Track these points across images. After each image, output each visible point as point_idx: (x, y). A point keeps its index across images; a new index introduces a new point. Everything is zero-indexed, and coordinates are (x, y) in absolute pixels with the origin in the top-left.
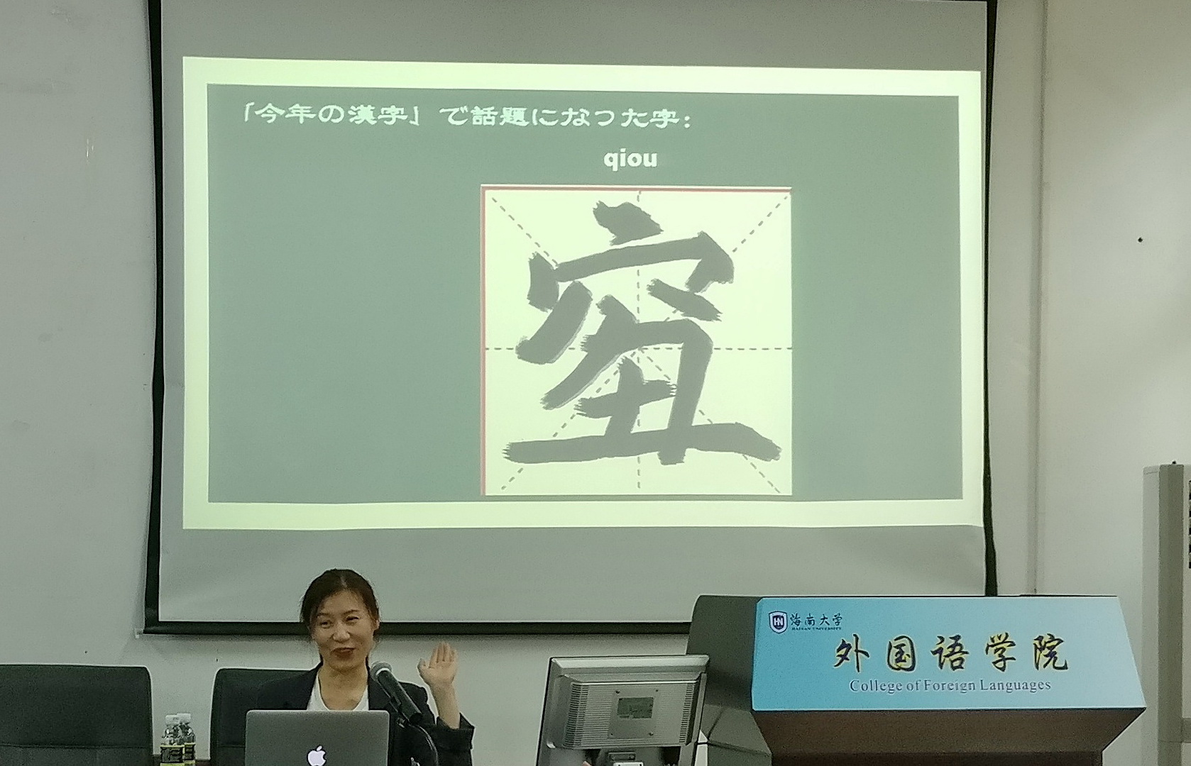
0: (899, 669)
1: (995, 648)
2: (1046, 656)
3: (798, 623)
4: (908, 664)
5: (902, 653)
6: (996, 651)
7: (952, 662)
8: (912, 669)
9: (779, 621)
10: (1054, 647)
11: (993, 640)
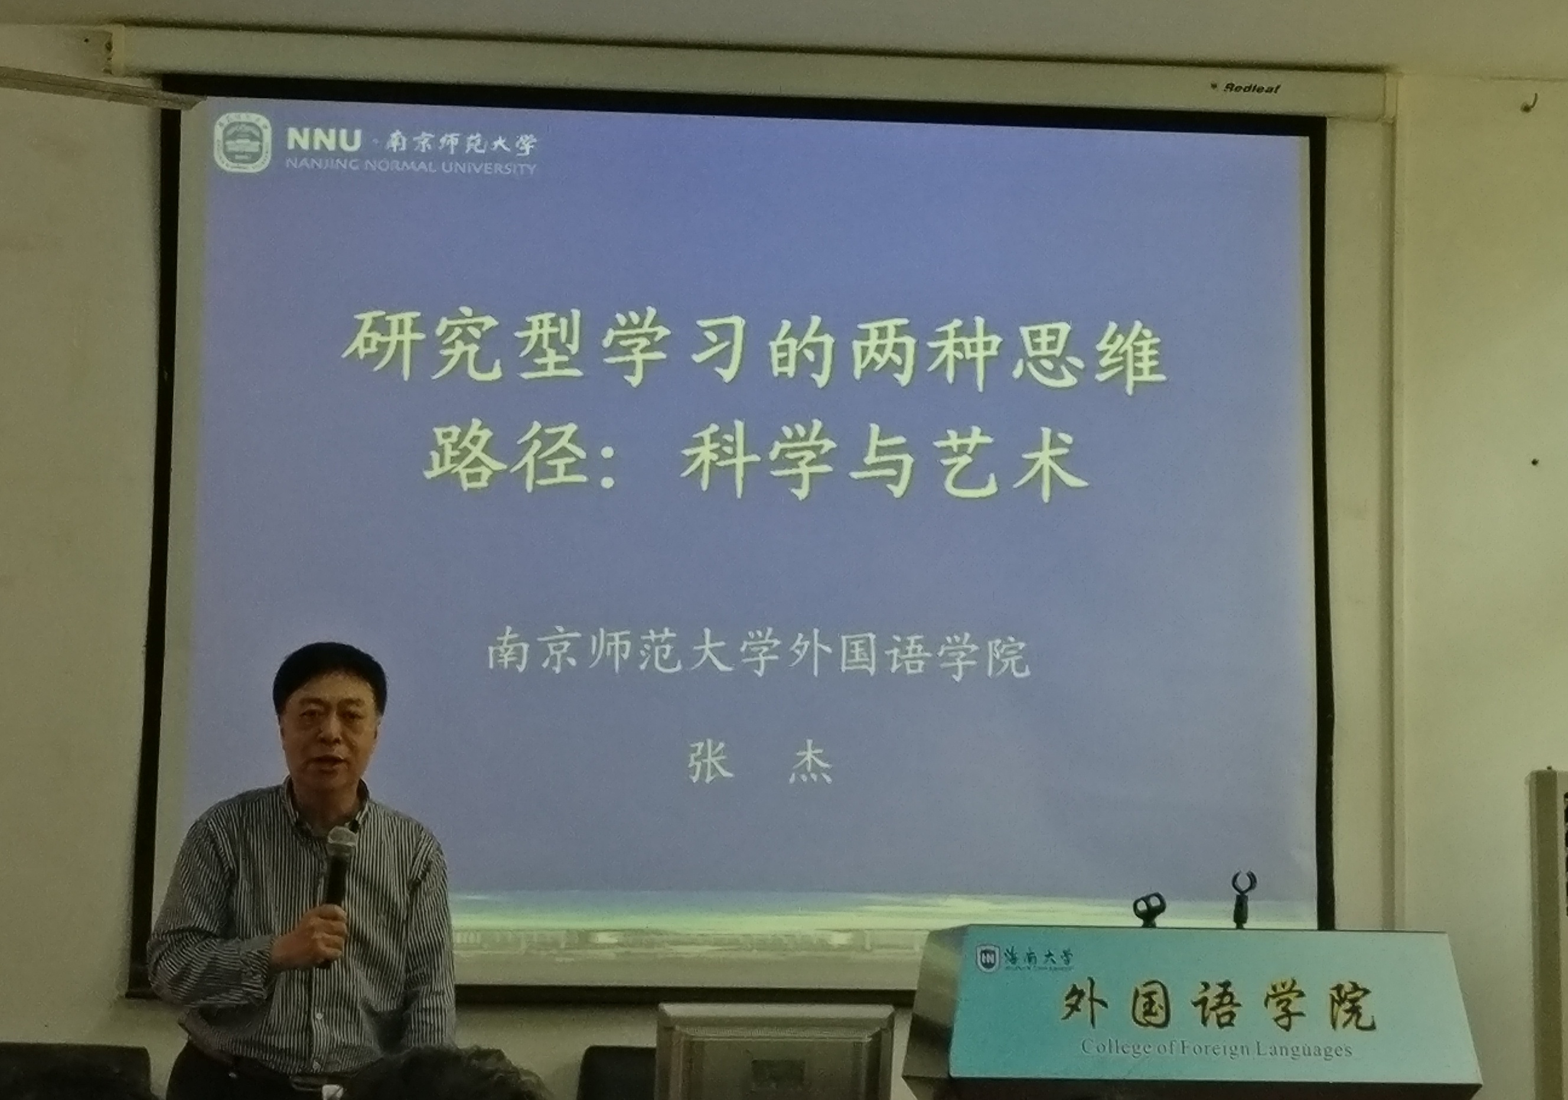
0: (1149, 1024)
1: (1277, 999)
2: (1347, 1011)
3: (1014, 960)
4: (1160, 1019)
5: (1152, 1003)
6: (1279, 1003)
7: (1219, 1017)
8: (1165, 1024)
9: (990, 958)
10: (1356, 1000)
11: (1274, 988)
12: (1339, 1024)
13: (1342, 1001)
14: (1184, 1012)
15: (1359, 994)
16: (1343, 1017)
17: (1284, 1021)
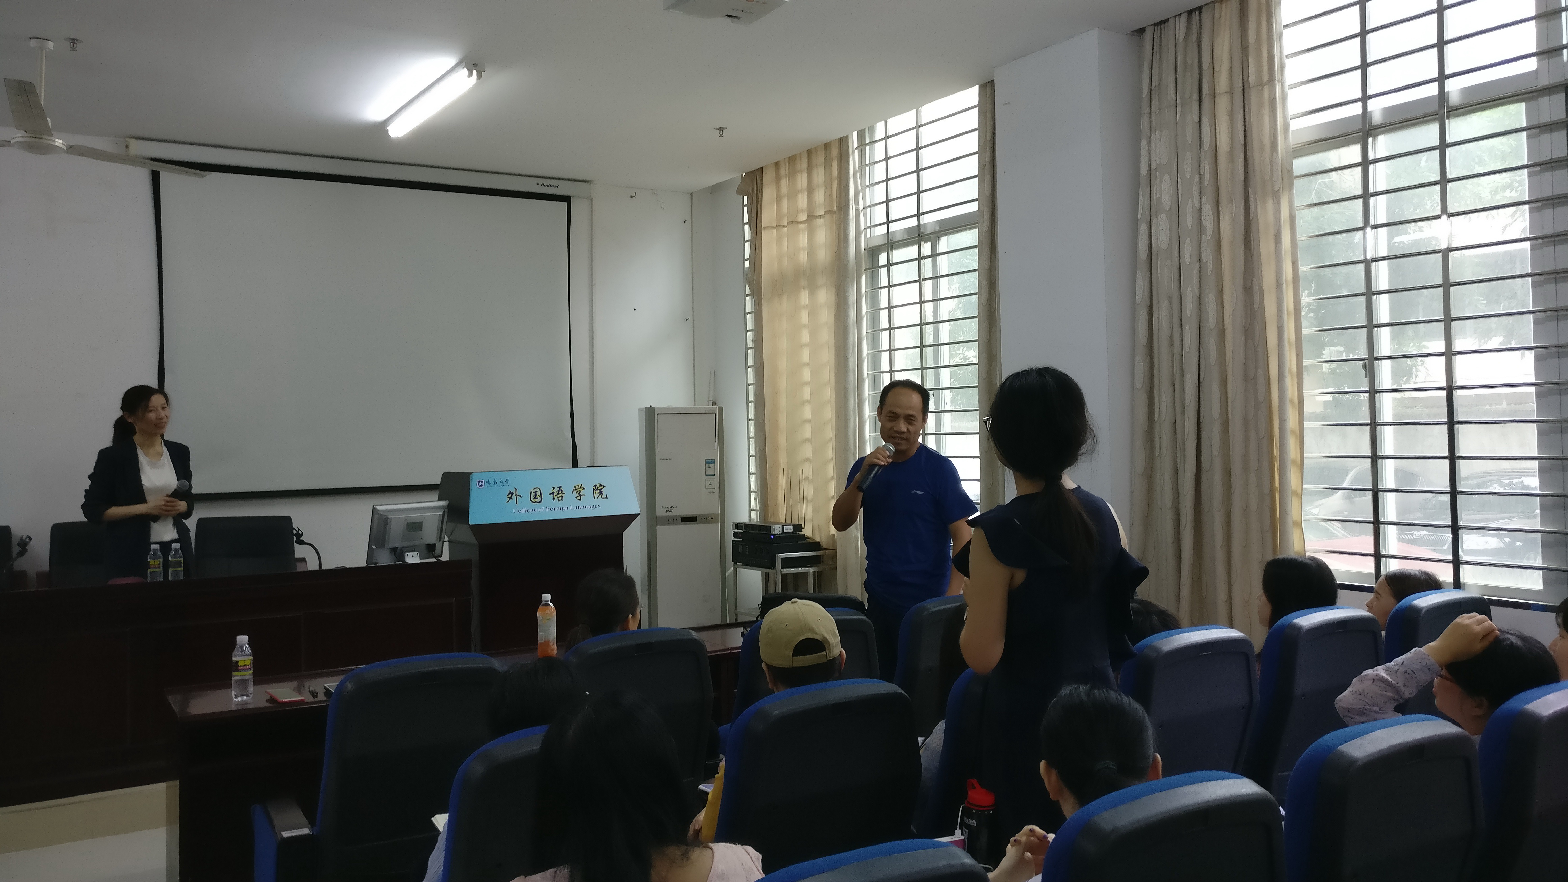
0: (535, 502)
1: (576, 491)
2: (598, 493)
3: (489, 484)
4: (539, 500)
5: (536, 495)
6: (577, 492)
7: (558, 498)
8: (541, 502)
9: (481, 483)
10: (601, 489)
11: (575, 487)
12: (596, 498)
13: (596, 490)
14: (547, 497)
15: (602, 487)
16: (597, 495)
17: (579, 498)
